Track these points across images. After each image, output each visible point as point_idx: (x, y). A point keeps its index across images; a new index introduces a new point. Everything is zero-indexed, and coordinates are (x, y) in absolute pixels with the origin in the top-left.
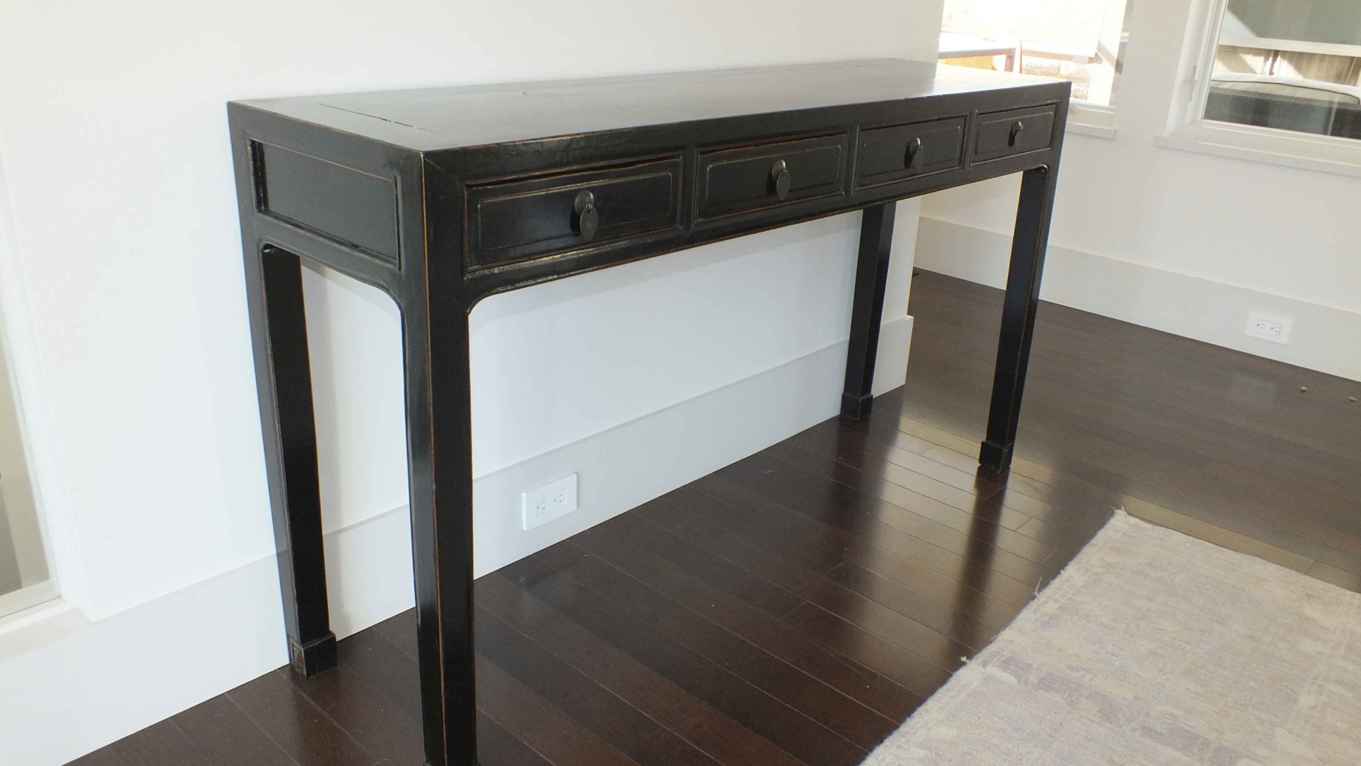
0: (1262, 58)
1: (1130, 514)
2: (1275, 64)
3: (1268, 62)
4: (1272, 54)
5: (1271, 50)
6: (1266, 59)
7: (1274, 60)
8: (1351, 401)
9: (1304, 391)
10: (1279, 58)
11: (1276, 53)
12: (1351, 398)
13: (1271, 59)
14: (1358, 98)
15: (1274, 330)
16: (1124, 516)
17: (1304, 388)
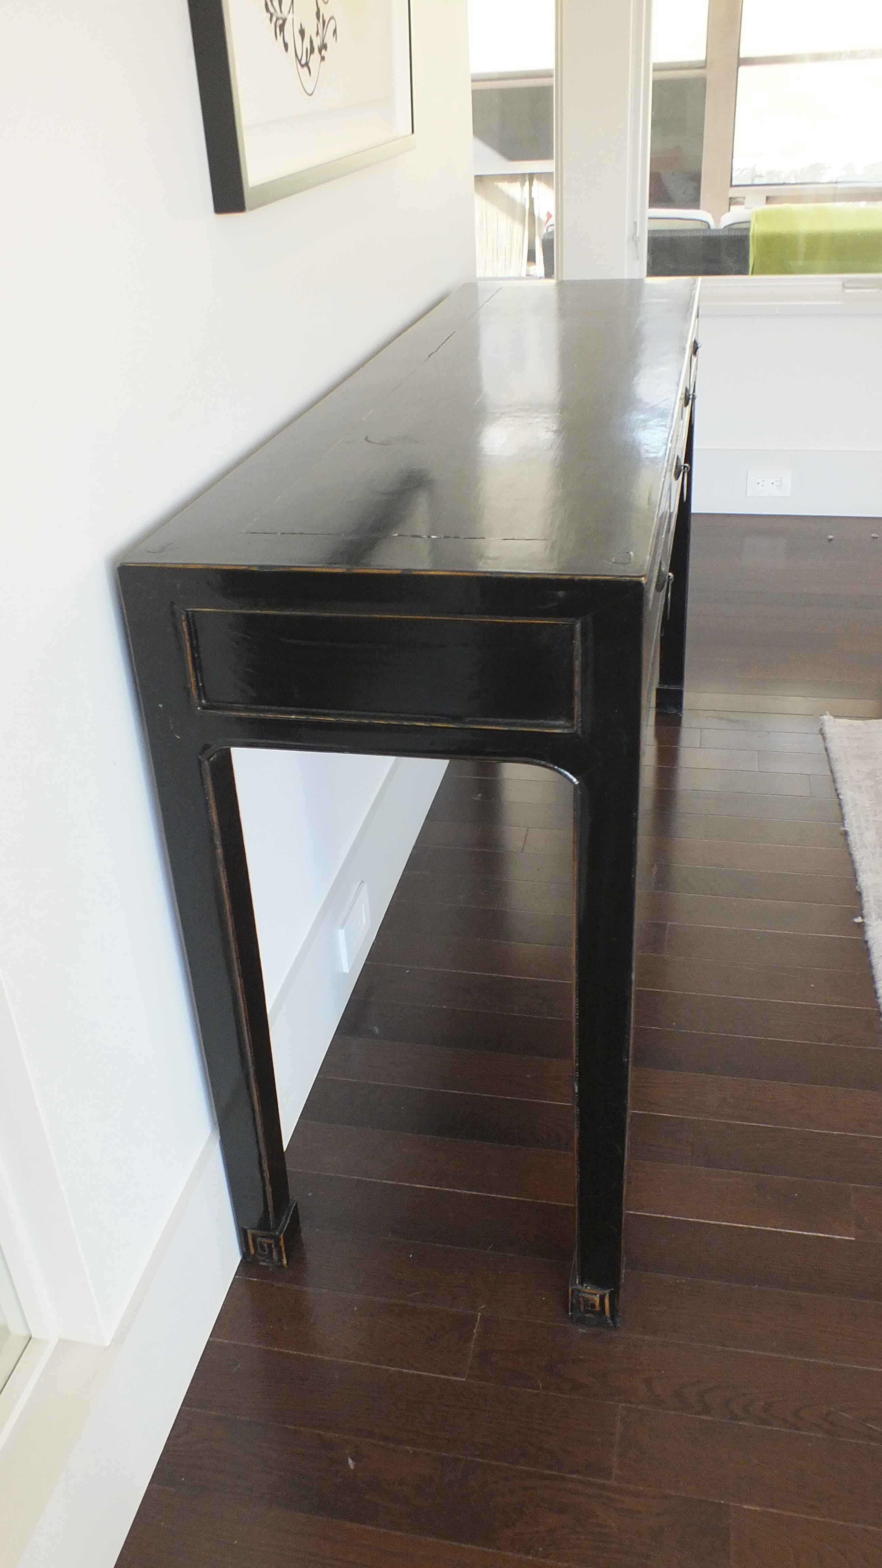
0: (518, 184)
1: (836, 717)
2: (533, 188)
3: (524, 188)
4: (527, 179)
5: (524, 174)
6: (523, 185)
7: (531, 184)
8: (874, 538)
9: (831, 540)
10: (535, 182)
11: (531, 177)
12: (873, 535)
13: (527, 183)
14: (706, 222)
15: (760, 484)
16: (832, 720)
17: (831, 537)
